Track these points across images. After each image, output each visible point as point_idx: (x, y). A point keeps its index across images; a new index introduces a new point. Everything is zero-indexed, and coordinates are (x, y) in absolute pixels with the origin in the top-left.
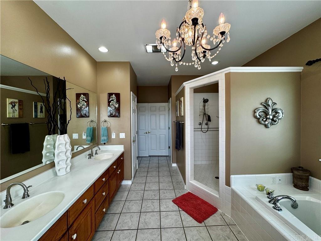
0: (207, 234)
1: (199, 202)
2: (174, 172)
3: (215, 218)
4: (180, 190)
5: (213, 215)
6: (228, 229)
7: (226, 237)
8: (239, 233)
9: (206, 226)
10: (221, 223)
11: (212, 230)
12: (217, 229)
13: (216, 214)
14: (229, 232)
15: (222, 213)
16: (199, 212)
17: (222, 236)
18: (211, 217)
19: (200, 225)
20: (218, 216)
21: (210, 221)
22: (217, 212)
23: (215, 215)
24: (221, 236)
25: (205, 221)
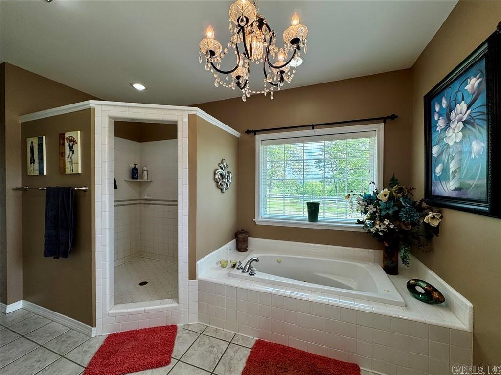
0: (189, 369)
1: (142, 337)
2: (26, 322)
3: (181, 338)
4: (81, 347)
5: (176, 337)
6: (205, 338)
7: (210, 349)
8: (217, 333)
9: (179, 360)
10: (192, 338)
11: (190, 356)
12: (195, 350)
13: (178, 332)
14: (208, 341)
15: (184, 325)
16: (156, 349)
17: (206, 351)
18: (176, 342)
19: (170, 366)
20: (184, 334)
21: (179, 348)
22: (177, 330)
23: (178, 335)
24: (205, 353)
25: (173, 356)
